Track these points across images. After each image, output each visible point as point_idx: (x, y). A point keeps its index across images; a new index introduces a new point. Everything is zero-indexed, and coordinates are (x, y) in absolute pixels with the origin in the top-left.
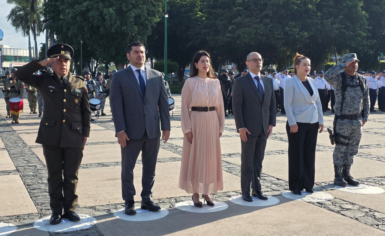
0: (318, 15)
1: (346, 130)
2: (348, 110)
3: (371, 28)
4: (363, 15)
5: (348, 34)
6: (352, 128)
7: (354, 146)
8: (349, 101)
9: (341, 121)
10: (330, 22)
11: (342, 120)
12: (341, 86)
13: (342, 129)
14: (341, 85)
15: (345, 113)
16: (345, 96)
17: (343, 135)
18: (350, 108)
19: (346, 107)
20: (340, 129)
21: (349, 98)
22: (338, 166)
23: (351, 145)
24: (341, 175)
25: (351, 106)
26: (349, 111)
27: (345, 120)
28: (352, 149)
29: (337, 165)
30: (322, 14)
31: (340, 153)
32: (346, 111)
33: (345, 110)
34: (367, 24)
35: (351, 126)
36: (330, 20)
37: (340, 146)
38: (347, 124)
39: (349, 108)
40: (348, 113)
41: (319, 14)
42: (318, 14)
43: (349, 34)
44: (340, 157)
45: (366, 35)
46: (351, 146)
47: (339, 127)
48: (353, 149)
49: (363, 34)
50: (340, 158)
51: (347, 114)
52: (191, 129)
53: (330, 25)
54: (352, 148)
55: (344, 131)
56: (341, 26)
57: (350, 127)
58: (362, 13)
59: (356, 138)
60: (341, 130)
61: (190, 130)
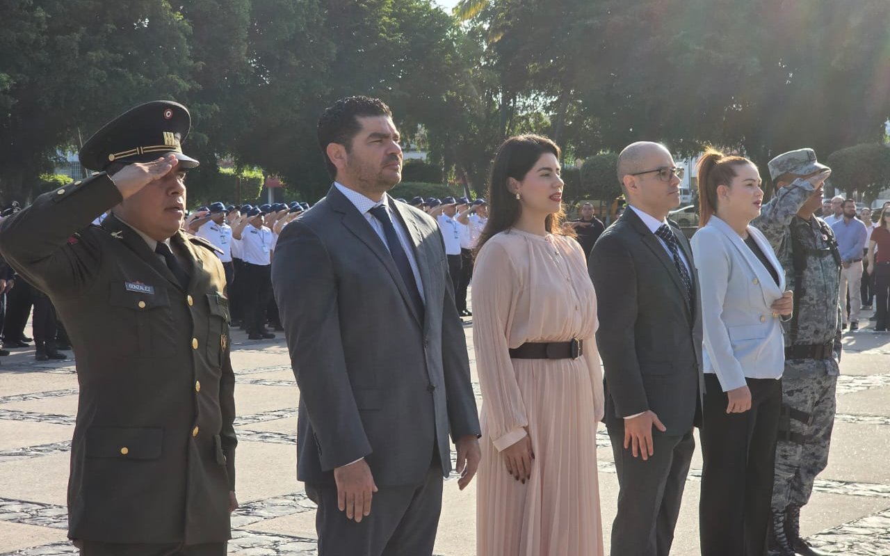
0: (40, 17)
1: (809, 392)
2: (814, 330)
3: (201, 64)
4: (175, 23)
5: (135, 83)
6: (822, 387)
7: (819, 442)
8: (815, 299)
9: (797, 367)
10: (79, 43)
11: (798, 363)
12: (790, 254)
13: (797, 391)
14: (790, 250)
15: (805, 339)
16: (803, 284)
17: (800, 409)
18: (819, 322)
19: (806, 319)
20: (791, 393)
21: (815, 290)
22: (777, 512)
23: (813, 440)
24: (785, 539)
25: (820, 317)
26: (817, 332)
27: (806, 361)
28: (813, 454)
29: (774, 510)
30: (49, 16)
31: (787, 471)
32: (808, 333)
33: (806, 328)
34: (188, 53)
35: (821, 379)
36: (77, 36)
37: (788, 448)
38: (813, 373)
39: (816, 323)
40: (812, 340)
41: (42, 15)
42: (37, 15)
43: (139, 83)
44: (784, 482)
45: (187, 86)
46: (811, 443)
47: (789, 384)
48: (816, 454)
49: (181, 82)
50: (785, 486)
51: (811, 343)
52: (526, 429)
53: (77, 53)
54: (813, 450)
55: (804, 398)
56: (112, 55)
57: (819, 383)
58: (171, 17)
59: (825, 417)
60: (795, 394)
61: (523, 434)
